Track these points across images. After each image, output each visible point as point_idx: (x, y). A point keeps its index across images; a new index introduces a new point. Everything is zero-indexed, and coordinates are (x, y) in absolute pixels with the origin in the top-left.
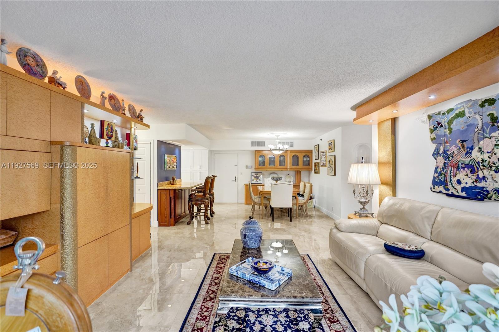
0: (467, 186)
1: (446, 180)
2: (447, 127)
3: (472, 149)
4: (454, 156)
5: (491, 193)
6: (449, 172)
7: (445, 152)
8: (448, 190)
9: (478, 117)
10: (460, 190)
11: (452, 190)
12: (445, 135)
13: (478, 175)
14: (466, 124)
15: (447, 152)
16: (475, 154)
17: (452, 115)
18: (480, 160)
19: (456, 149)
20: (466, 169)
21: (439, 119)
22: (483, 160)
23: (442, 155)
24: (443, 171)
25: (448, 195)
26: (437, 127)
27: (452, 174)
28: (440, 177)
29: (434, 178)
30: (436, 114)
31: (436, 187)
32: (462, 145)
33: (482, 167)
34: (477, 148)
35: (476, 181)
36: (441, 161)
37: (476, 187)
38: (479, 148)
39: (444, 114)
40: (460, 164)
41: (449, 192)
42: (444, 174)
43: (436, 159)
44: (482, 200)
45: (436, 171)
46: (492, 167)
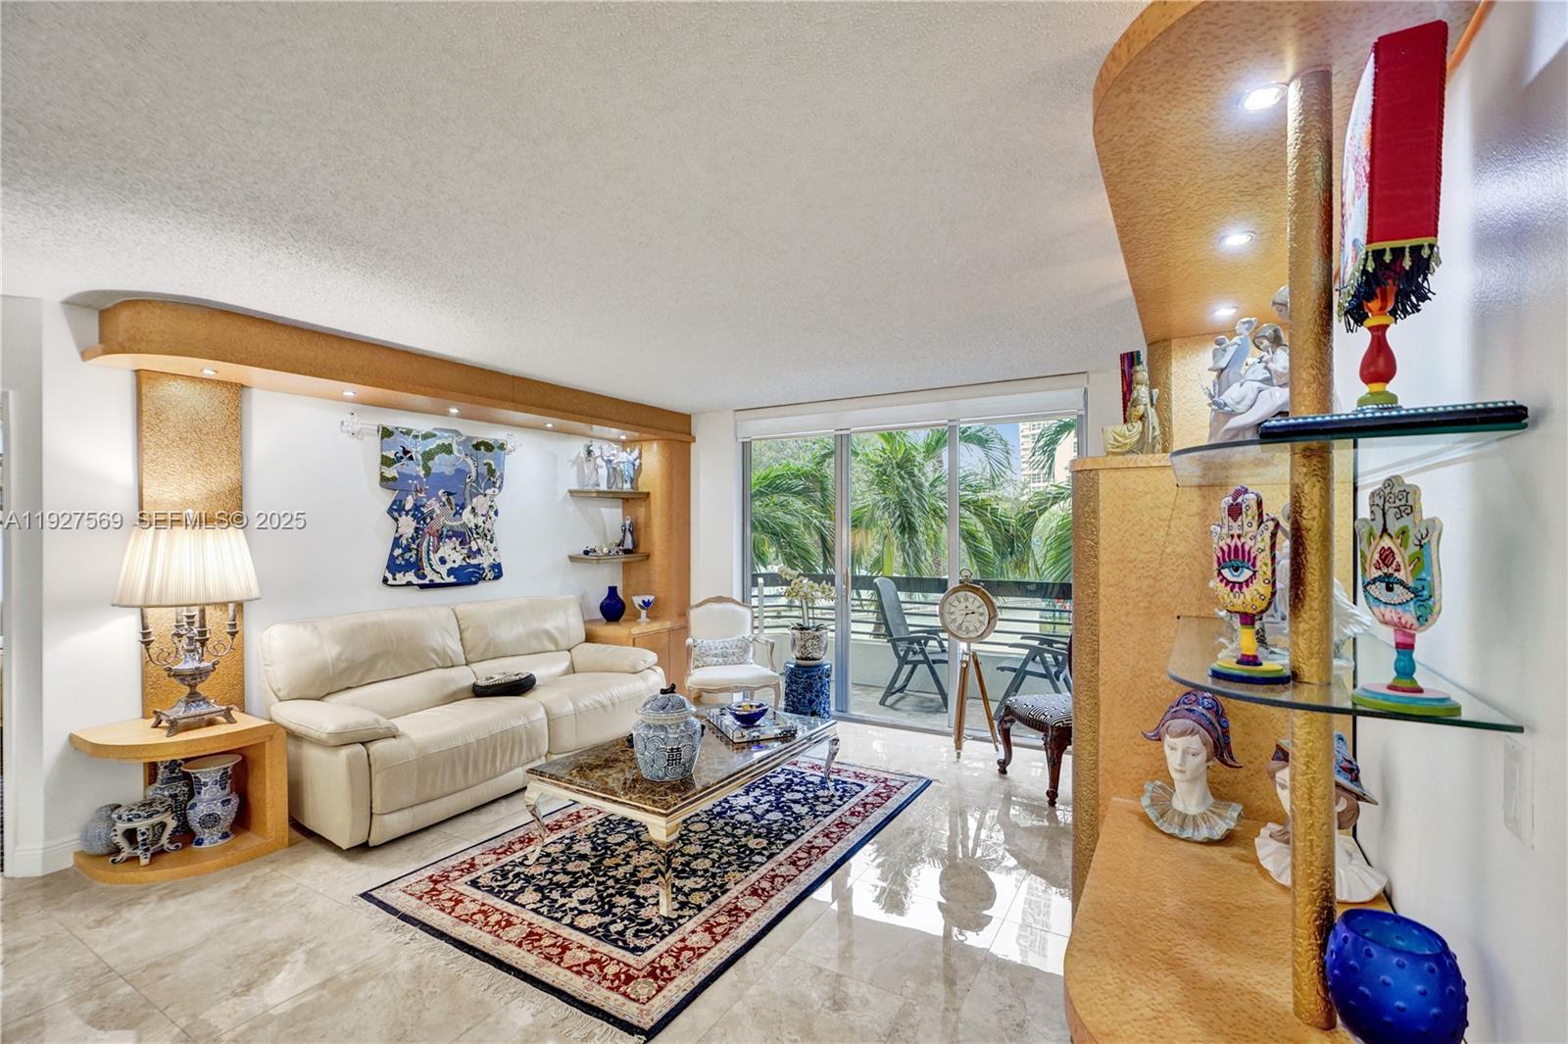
0: (456, 565)
1: (421, 559)
2: (421, 463)
3: (463, 507)
4: (434, 516)
5: (487, 571)
6: (425, 544)
7: (417, 507)
8: (424, 577)
9: (469, 460)
10: (444, 573)
11: (431, 576)
12: (417, 477)
13: (470, 548)
14: (455, 468)
15: (422, 509)
16: (466, 514)
17: (432, 444)
18: (471, 525)
19: (438, 505)
20: (454, 539)
21: (408, 442)
22: (476, 526)
23: (411, 513)
24: (414, 543)
25: (422, 587)
26: (402, 458)
27: (431, 548)
28: (407, 556)
29: (392, 558)
30: (401, 432)
31: (399, 576)
32: (448, 500)
33: (475, 536)
34: (469, 508)
35: (469, 557)
36: (407, 525)
37: (469, 565)
38: (473, 508)
39: (416, 437)
40: (445, 530)
41: (426, 581)
42: (417, 550)
43: (396, 520)
44: (475, 583)
45: (396, 543)
46: (487, 535)
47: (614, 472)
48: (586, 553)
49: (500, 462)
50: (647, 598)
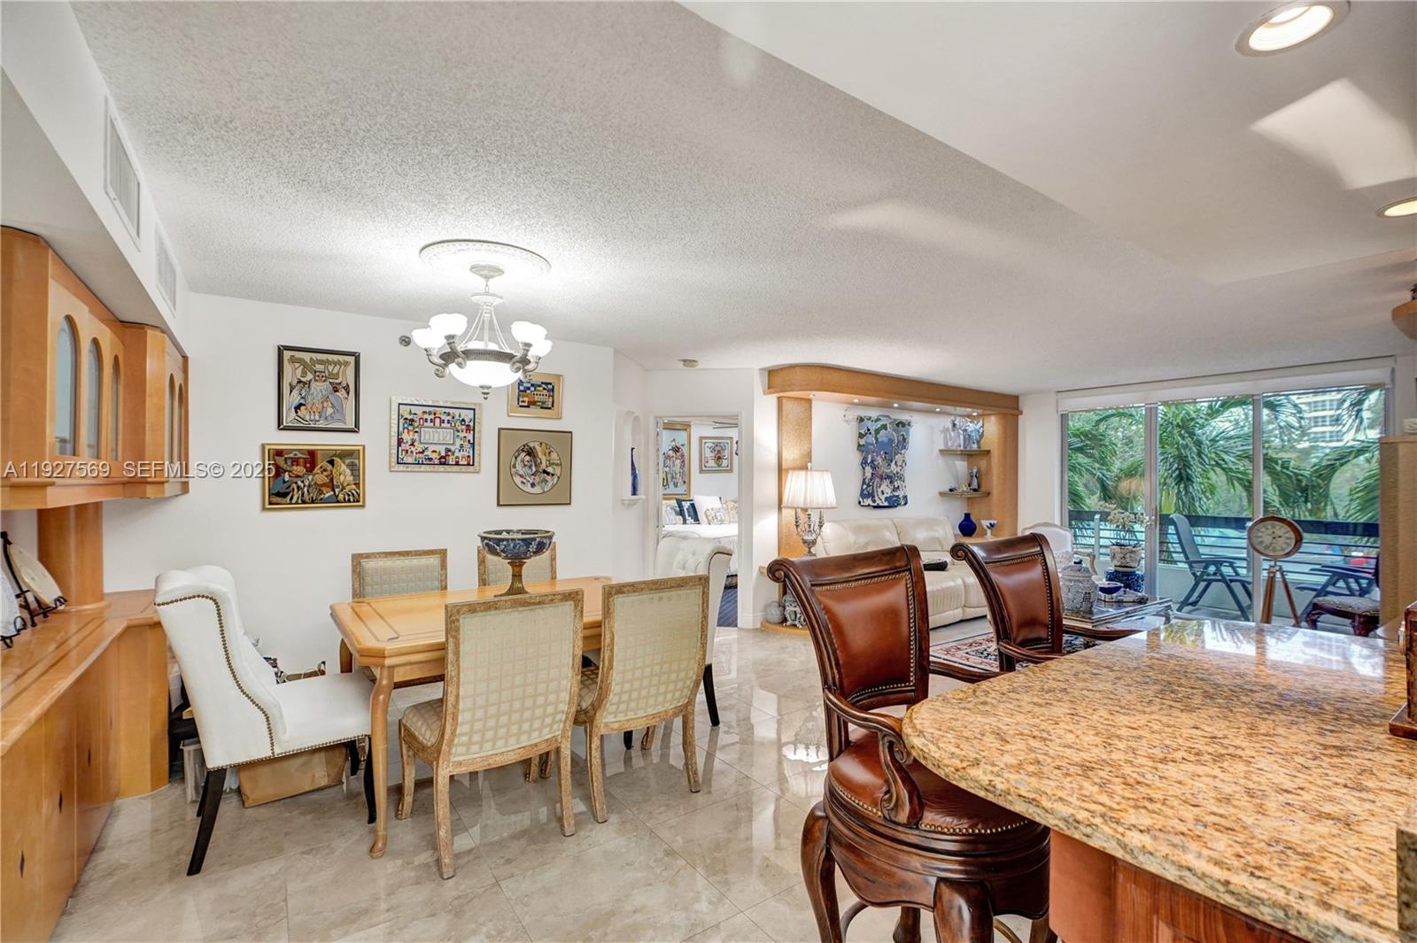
0: (889, 496)
1: (874, 492)
2: (874, 436)
3: (891, 461)
4: (880, 466)
5: (901, 499)
6: (875, 483)
7: (872, 462)
8: (874, 501)
9: (894, 433)
10: (883, 500)
11: (878, 502)
12: (872, 444)
13: (894, 486)
14: (888, 438)
15: (874, 462)
16: (893, 465)
17: (879, 425)
18: (895, 472)
19: (881, 460)
20: (888, 480)
21: (869, 424)
22: (897, 472)
23: (870, 465)
24: (871, 482)
25: (875, 507)
26: (866, 433)
27: (878, 485)
28: (868, 490)
29: (862, 490)
30: (867, 419)
31: (865, 501)
32: (885, 457)
33: (897, 479)
34: (894, 461)
35: (894, 491)
36: (869, 470)
37: (894, 496)
38: (896, 461)
39: (873, 421)
40: (884, 475)
41: (875, 504)
42: (872, 486)
43: (864, 469)
44: (896, 507)
45: (864, 483)
46: (901, 478)
47: (968, 438)
48: (951, 490)
49: (908, 432)
50: (992, 522)
